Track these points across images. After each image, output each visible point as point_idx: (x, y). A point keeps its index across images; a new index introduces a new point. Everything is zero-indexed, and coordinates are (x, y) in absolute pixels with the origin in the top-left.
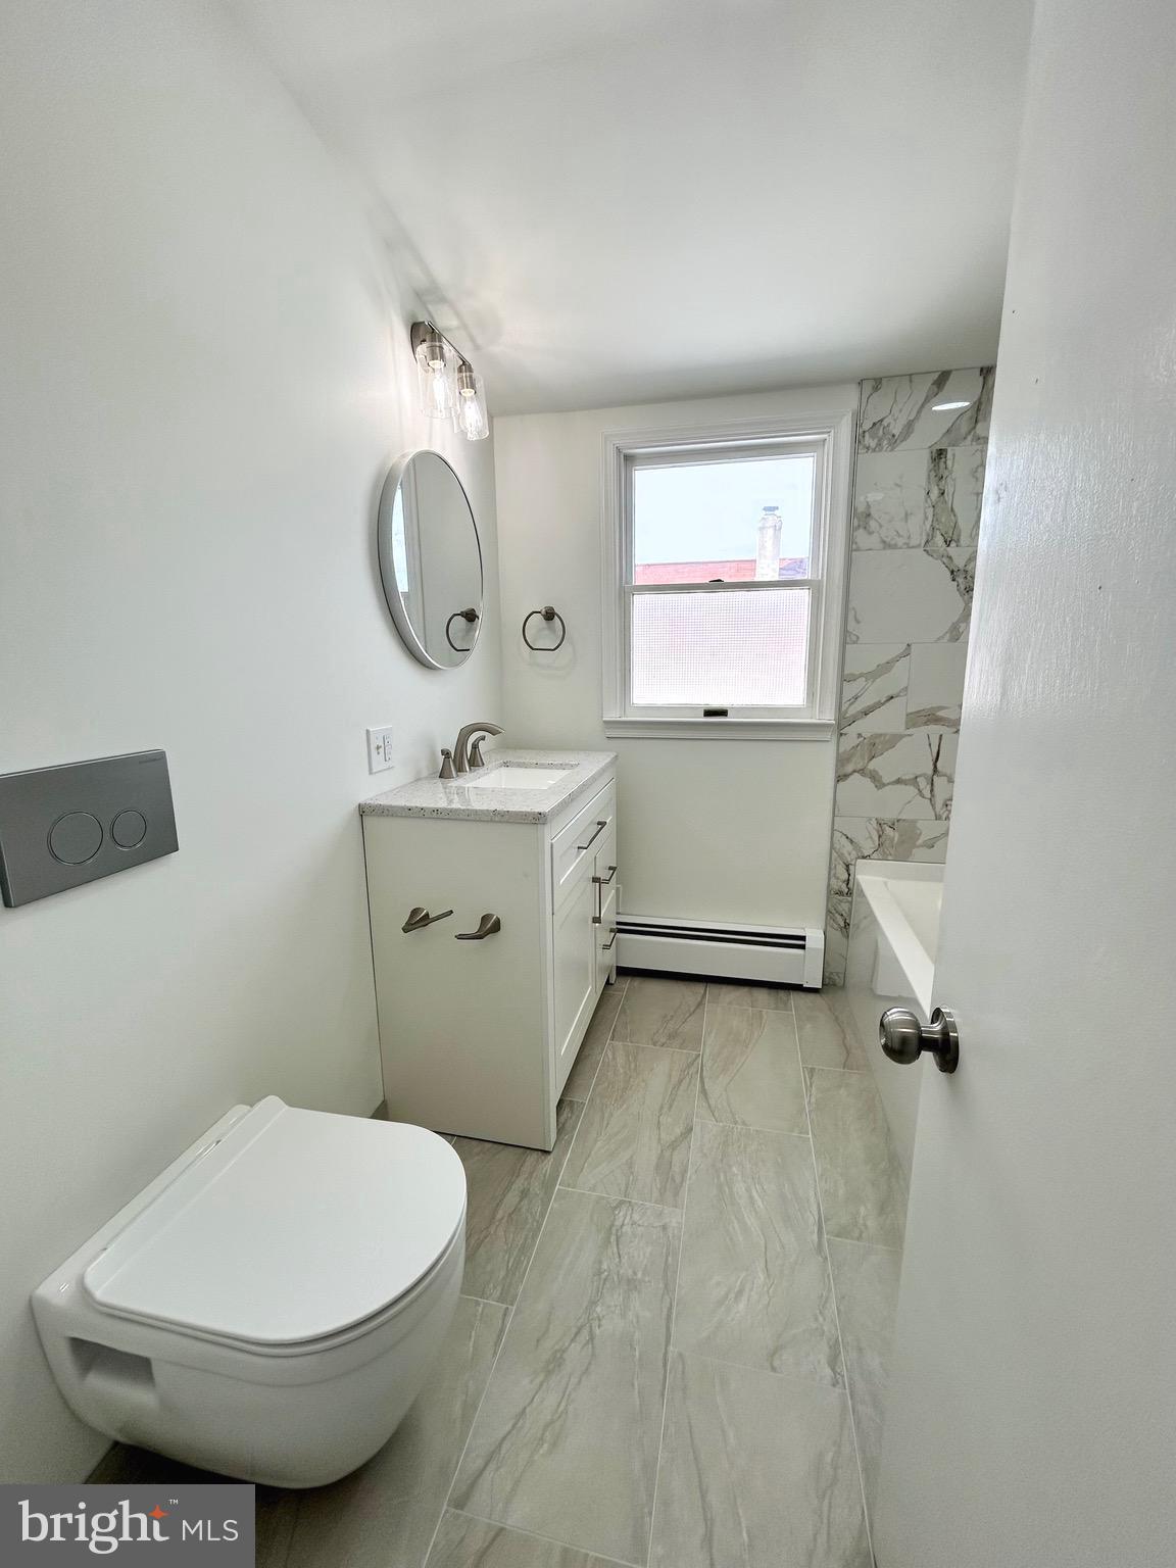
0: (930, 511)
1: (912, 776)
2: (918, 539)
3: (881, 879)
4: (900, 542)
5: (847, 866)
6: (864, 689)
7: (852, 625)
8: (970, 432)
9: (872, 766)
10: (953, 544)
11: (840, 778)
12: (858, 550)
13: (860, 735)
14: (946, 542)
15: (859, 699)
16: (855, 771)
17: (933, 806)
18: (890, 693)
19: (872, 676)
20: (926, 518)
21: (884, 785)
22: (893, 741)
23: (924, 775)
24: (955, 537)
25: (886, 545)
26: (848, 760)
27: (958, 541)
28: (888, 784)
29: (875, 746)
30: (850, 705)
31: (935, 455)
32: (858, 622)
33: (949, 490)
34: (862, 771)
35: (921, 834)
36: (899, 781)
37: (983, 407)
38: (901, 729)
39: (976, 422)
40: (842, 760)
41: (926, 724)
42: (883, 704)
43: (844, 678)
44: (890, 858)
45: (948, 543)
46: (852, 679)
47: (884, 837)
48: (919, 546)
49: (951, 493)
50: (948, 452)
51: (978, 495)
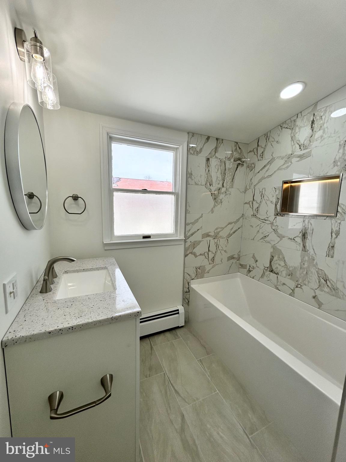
0: (206, 175)
1: (204, 253)
2: (204, 183)
3: (197, 285)
4: (200, 183)
5: (188, 283)
6: (192, 227)
7: (188, 208)
8: (214, 155)
9: (194, 251)
10: (211, 186)
11: (186, 256)
12: (189, 184)
13: (191, 242)
15: (190, 230)
16: (190, 253)
17: (209, 260)
18: (198, 229)
19: (193, 223)
20: (205, 177)
21: (197, 256)
22: (200, 242)
23: (206, 252)
24: (212, 184)
25: (196, 184)
26: (188, 250)
27: (212, 185)
28: (199, 256)
29: (195, 244)
30: (188, 232)
31: (207, 160)
32: (190, 207)
33: (210, 170)
34: (191, 253)
35: (206, 269)
36: (201, 255)
37: (217, 149)
38: (201, 239)
39: (216, 152)
40: (186, 250)
41: (207, 237)
42: (196, 232)
43: (186, 224)
44: (199, 278)
45: (210, 185)
46: (189, 224)
47: (197, 272)
48: (204, 185)
49: (211, 171)
50: (210, 159)
51: (216, 172)
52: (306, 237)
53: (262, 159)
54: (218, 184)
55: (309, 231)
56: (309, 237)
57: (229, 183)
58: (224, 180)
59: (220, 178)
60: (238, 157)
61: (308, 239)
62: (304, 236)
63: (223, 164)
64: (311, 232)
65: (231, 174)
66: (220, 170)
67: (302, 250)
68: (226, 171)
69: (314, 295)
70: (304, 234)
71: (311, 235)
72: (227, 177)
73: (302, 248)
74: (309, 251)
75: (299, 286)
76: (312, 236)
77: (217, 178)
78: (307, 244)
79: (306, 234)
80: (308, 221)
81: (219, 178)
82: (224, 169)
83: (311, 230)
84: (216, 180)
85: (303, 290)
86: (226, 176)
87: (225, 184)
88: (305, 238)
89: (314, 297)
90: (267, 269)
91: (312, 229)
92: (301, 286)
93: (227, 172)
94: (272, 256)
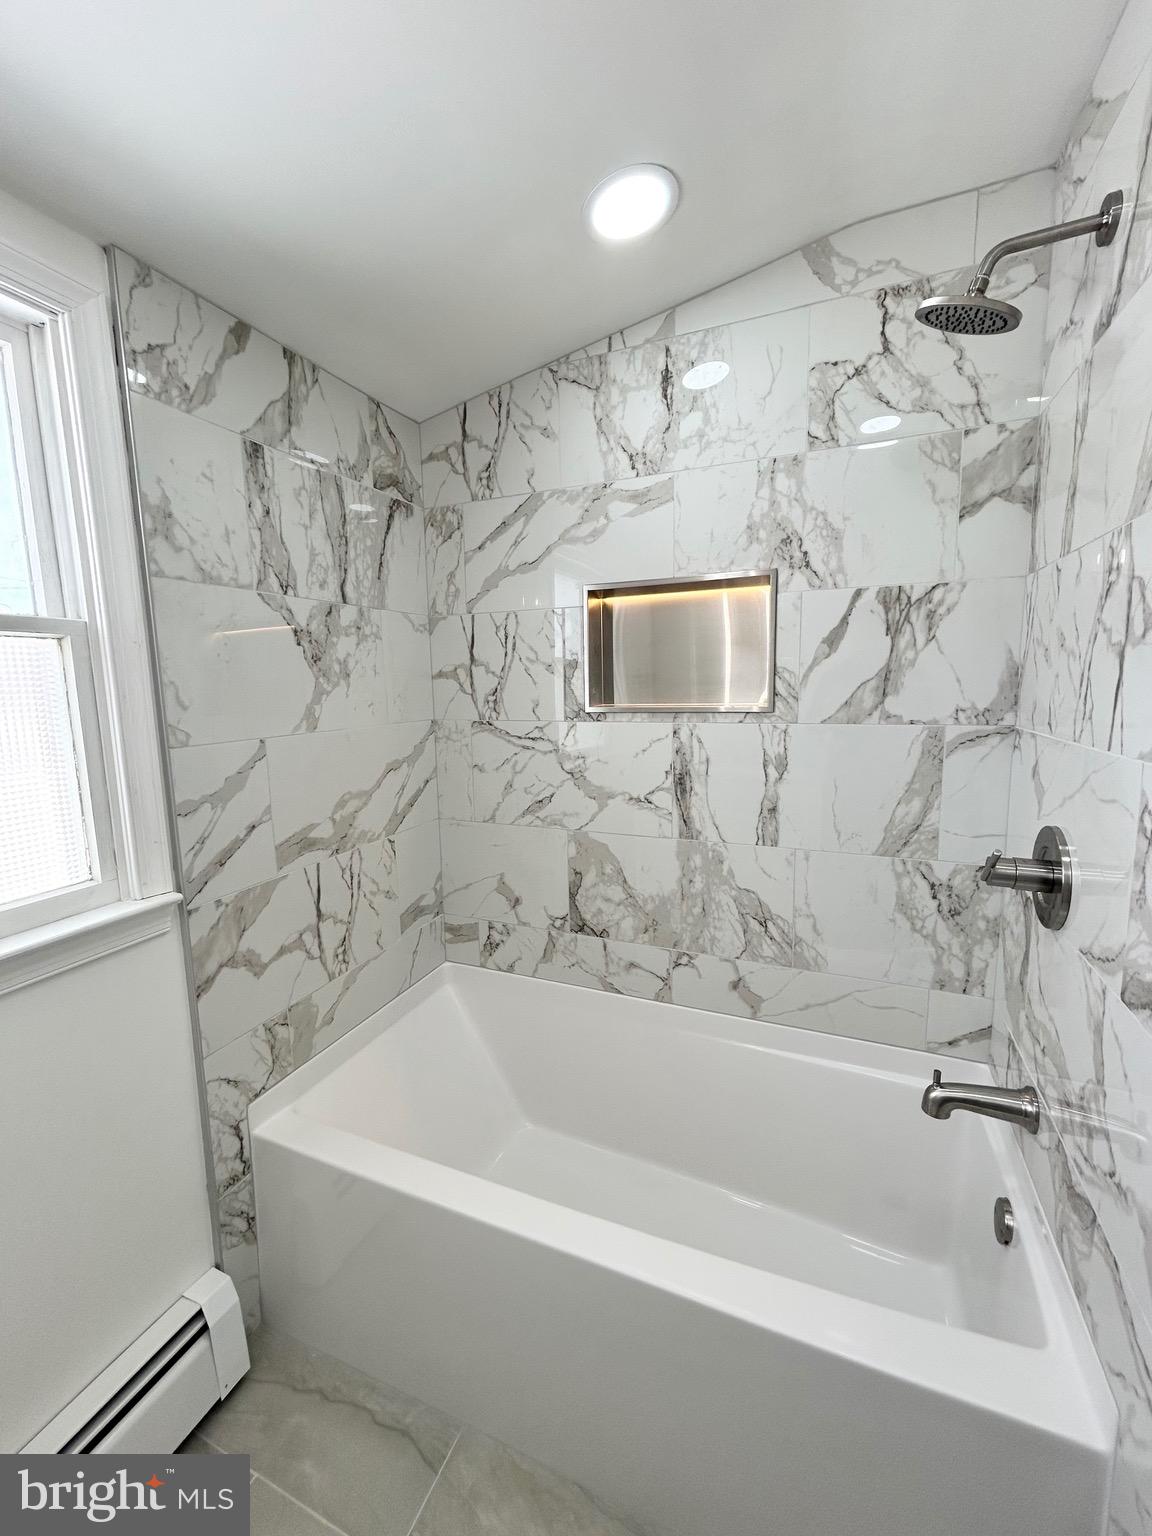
0: (256, 534)
1: (294, 937)
2: (249, 575)
3: (287, 1109)
4: (226, 575)
5: (237, 1129)
6: (213, 823)
7: (172, 714)
8: (284, 435)
9: (245, 945)
10: (290, 592)
11: (198, 990)
12: (160, 574)
13: (219, 903)
14: (282, 587)
15: (207, 842)
16: (221, 966)
17: (324, 964)
18: (248, 822)
19: (218, 799)
20: (253, 545)
21: (265, 966)
22: (268, 888)
23: (307, 928)
24: (291, 583)
25: (207, 578)
26: (208, 953)
27: (294, 588)
28: (270, 962)
29: (241, 913)
30: (195, 855)
31: (250, 450)
32: (185, 708)
33: (274, 509)
34: (231, 962)
35: (318, 1012)
36: (283, 951)
37: (293, 405)
38: (274, 874)
39: (289, 421)
40: (193, 959)
41: (300, 854)
42: (243, 841)
43: (173, 814)
44: (289, 1069)
45: (285, 588)
46: (192, 809)
47: (277, 1045)
48: (248, 587)
49: (277, 515)
50: (266, 450)
51: (306, 528)
52: (688, 789)
53: (487, 492)
54: (323, 585)
55: (697, 767)
56: (697, 787)
57: (367, 584)
58: (346, 570)
59: (327, 558)
60: (389, 471)
61: (696, 794)
62: (681, 784)
63: (333, 492)
64: (704, 767)
65: (369, 543)
66: (320, 518)
67: (681, 835)
68: (348, 528)
69: (733, 977)
70: (679, 779)
71: (703, 779)
72: (357, 556)
73: (680, 826)
74: (703, 832)
75: (684, 960)
76: (706, 780)
77: (313, 555)
78: (694, 813)
79: (687, 778)
80: (689, 733)
81: (319, 559)
82: (338, 513)
83: (701, 763)
84: (311, 565)
85: (697, 969)
86: (352, 554)
87: (349, 589)
88: (684, 791)
89: (735, 986)
90: (563, 925)
91: (704, 759)
92: (691, 958)
93: (352, 533)
94: (577, 873)
